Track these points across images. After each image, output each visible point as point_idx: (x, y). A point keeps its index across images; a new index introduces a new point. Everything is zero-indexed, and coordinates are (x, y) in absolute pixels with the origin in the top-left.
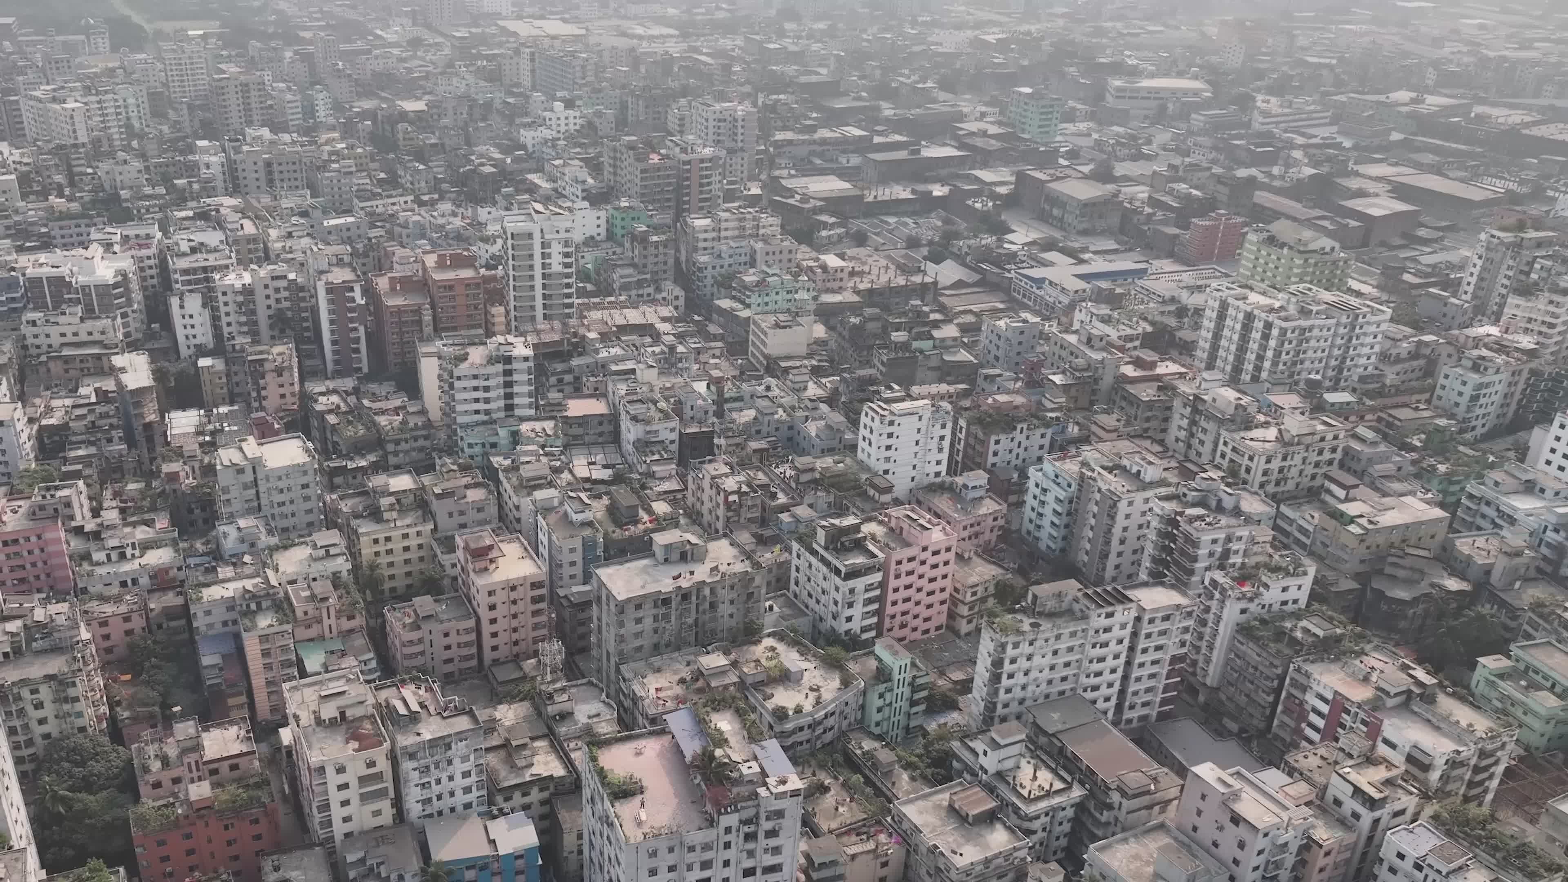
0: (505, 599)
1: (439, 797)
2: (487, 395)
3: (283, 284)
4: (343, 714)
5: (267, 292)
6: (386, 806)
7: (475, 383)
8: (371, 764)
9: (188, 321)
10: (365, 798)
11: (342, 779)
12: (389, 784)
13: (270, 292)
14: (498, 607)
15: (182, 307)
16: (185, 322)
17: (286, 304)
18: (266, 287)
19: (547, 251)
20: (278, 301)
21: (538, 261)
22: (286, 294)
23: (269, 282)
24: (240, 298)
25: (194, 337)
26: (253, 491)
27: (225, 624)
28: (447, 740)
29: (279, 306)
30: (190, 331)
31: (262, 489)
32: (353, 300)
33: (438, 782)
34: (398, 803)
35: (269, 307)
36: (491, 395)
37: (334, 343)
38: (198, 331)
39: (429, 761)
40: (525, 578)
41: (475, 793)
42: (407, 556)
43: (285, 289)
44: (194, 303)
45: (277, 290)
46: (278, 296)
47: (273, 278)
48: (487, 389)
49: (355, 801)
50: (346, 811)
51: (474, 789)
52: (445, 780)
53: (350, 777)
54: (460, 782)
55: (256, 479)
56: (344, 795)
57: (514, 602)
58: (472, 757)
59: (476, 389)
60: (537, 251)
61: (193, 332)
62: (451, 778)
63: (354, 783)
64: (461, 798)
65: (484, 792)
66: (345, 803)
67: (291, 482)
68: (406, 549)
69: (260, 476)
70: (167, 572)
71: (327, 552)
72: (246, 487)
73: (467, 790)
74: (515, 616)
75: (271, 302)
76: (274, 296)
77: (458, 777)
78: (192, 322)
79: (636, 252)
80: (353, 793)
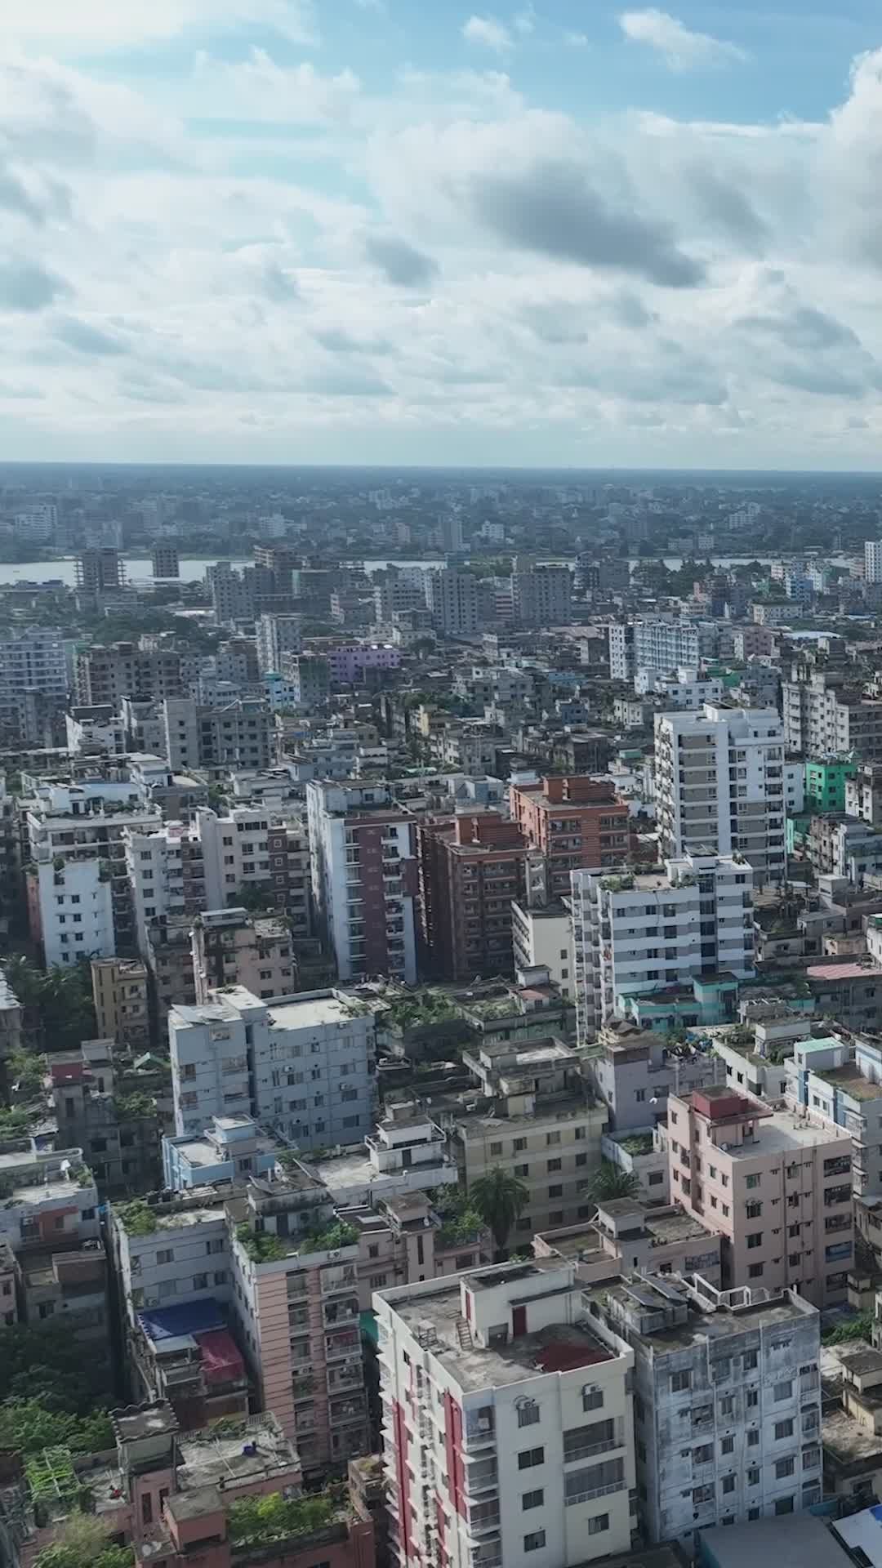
0: (777, 1194)
1: (729, 1484)
2: (671, 943)
3: (261, 836)
4: (519, 1316)
5: (229, 851)
6: (616, 1505)
7: (650, 921)
8: (593, 1400)
9: (69, 908)
10: (578, 1487)
11: (527, 1440)
12: (627, 1453)
13: (235, 850)
14: (765, 1209)
15: (58, 881)
16: (62, 909)
17: (262, 874)
18: (228, 841)
19: (740, 765)
20: (249, 867)
21: (723, 782)
22: (265, 856)
23: (233, 833)
24: (176, 864)
25: (79, 937)
26: (244, 1077)
27: (200, 1281)
28: (750, 1344)
29: (249, 877)
30: (70, 926)
31: (262, 1072)
32: (394, 852)
33: (728, 1446)
34: (642, 1497)
35: (230, 878)
36: (680, 941)
37: (355, 930)
38: (87, 925)
39: (714, 1392)
40: (815, 1150)
41: (800, 1475)
42: (556, 1179)
43: (262, 846)
44: (83, 876)
45: (248, 848)
46: (249, 859)
47: (240, 827)
48: (671, 932)
49: (554, 1494)
50: (533, 1521)
51: (798, 1463)
52: (740, 1440)
53: (547, 1435)
54: (772, 1446)
55: (250, 1054)
56: (531, 1479)
57: (794, 1200)
58: (796, 1386)
59: (651, 932)
60: (722, 765)
61: (78, 927)
62: (753, 1437)
63: (554, 1450)
64: (773, 1488)
65: (817, 1473)
66: (533, 1499)
67: (320, 1059)
68: (554, 1165)
69: (259, 1045)
70: (59, 1221)
71: (407, 1155)
72: (231, 1070)
73: (784, 1467)
74: (795, 1230)
75: (236, 869)
76: (240, 858)
77: (768, 1433)
78: (76, 908)
79: (868, 803)
80: (550, 1476)
